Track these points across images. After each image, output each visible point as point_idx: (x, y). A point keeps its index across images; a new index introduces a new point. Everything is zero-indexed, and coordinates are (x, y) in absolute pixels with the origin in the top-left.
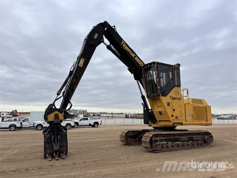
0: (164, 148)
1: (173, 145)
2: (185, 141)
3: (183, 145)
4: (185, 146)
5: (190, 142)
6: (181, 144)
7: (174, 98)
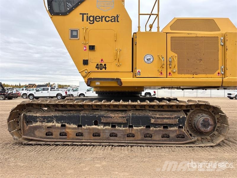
0: (53, 136)
1: (80, 131)
2: (120, 124)
3: (113, 135)
4: (120, 137)
5: (138, 127)
6: (107, 131)
7: (93, 17)
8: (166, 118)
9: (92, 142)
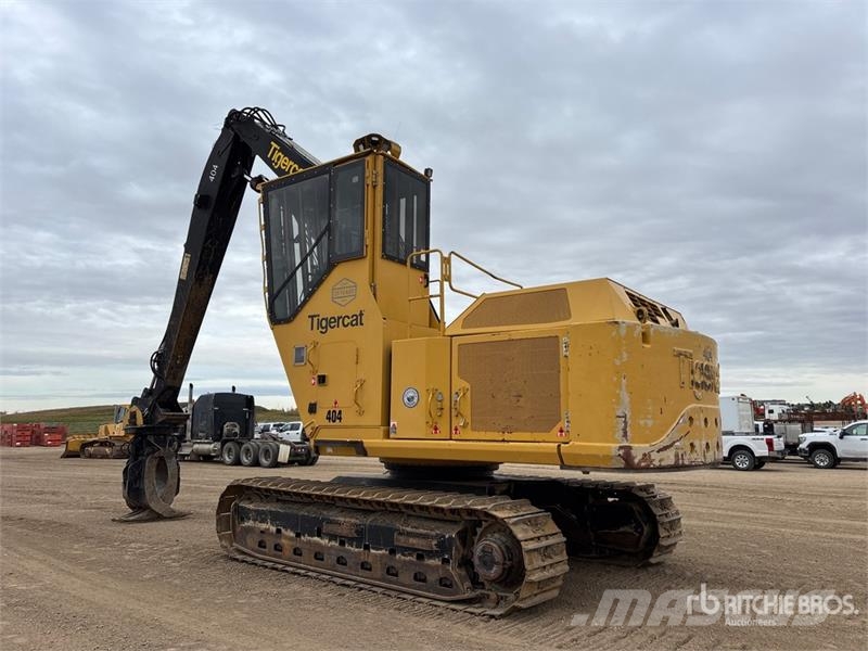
0: (266, 550)
1: (298, 545)
2: (351, 540)
3: (341, 561)
4: (350, 568)
5: (377, 550)
6: (333, 552)
7: (326, 319)
8: (421, 534)
9: (310, 570)
